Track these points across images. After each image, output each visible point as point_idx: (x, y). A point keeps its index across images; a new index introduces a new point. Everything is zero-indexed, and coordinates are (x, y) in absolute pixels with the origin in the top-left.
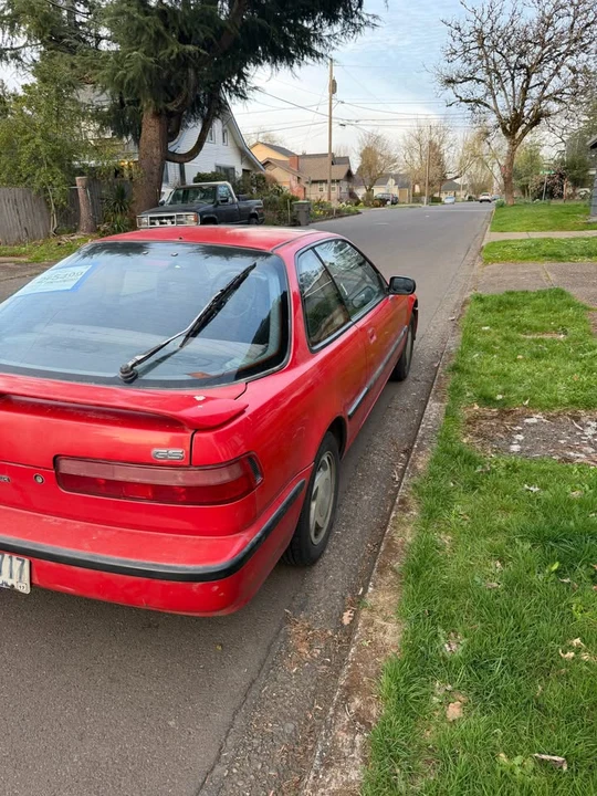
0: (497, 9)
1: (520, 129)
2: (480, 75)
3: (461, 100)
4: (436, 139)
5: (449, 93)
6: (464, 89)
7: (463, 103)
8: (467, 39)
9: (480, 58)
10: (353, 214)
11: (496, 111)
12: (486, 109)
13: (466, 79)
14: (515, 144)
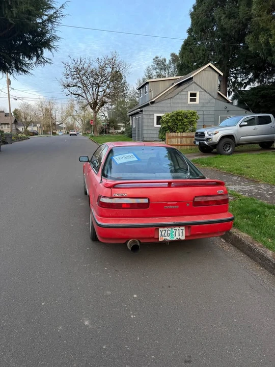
0: (83, 61)
1: (97, 107)
2: (79, 85)
3: (72, 94)
4: (49, 107)
5: (66, 90)
6: (73, 89)
7: (73, 95)
8: (73, 70)
9: (78, 78)
10: (27, 139)
11: (87, 99)
12: (82, 98)
13: (74, 86)
14: (96, 113)
